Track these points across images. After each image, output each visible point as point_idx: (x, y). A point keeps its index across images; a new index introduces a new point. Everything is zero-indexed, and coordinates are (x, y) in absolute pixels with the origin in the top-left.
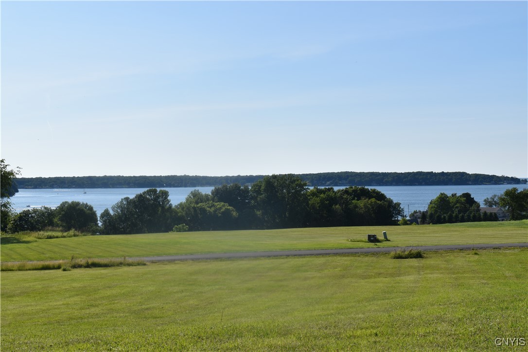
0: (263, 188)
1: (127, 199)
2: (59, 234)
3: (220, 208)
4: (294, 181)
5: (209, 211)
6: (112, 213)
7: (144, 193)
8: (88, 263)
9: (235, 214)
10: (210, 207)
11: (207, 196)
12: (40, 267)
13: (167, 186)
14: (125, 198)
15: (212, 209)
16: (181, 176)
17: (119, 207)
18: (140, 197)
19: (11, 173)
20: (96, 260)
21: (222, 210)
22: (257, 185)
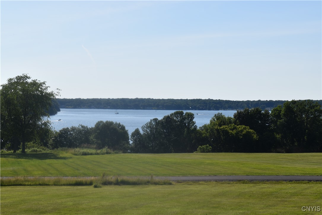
0: (282, 112)
1: (155, 120)
2: (94, 151)
3: (242, 131)
4: (314, 107)
5: (231, 133)
6: (142, 132)
7: (172, 115)
8: (117, 180)
9: (255, 136)
10: (232, 130)
11: (229, 119)
12: (74, 182)
13: (192, 109)
14: (153, 119)
15: (234, 132)
16: (206, 100)
17: (148, 127)
18: (168, 119)
19: (51, 94)
20: (125, 178)
21: (243, 133)
22: (277, 110)
